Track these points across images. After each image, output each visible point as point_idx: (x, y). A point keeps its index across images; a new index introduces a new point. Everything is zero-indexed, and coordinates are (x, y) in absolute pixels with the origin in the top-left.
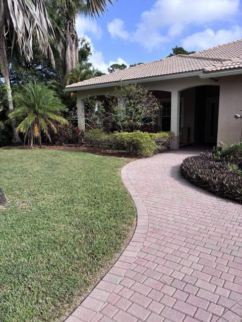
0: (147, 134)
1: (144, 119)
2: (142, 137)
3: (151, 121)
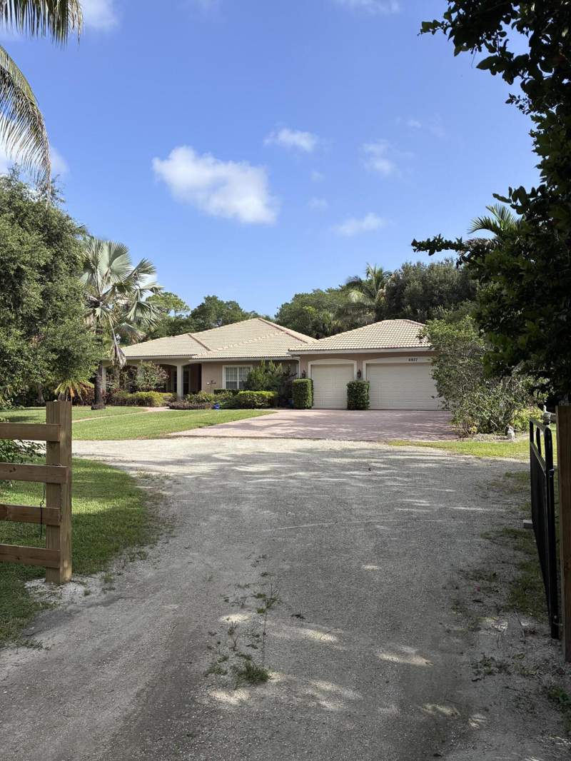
2: (154, 395)
3: (161, 385)
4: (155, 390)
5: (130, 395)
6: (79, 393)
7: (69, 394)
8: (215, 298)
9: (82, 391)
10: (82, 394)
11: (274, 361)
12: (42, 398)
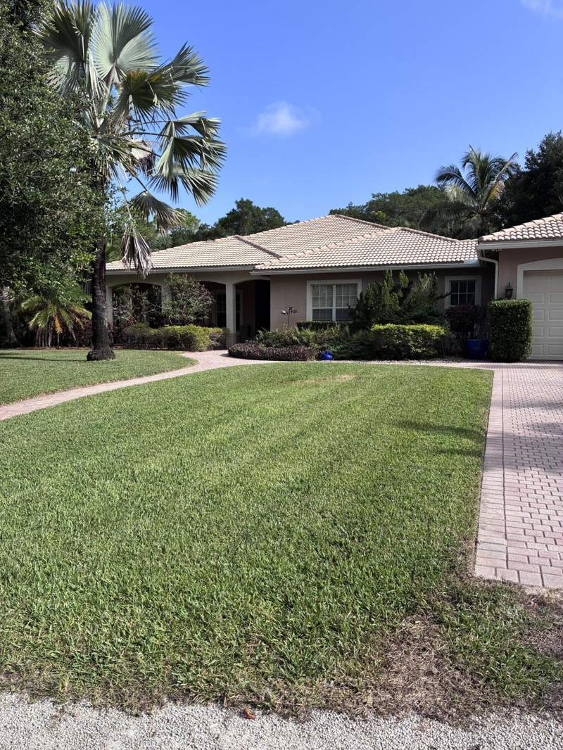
0: (200, 328)
1: (196, 314)
2: (196, 331)
3: (203, 315)
4: (197, 323)
5: (153, 331)
6: (70, 327)
7: (54, 328)
8: (249, 203)
9: (76, 324)
10: (74, 329)
11: (408, 272)
12: (12, 334)
